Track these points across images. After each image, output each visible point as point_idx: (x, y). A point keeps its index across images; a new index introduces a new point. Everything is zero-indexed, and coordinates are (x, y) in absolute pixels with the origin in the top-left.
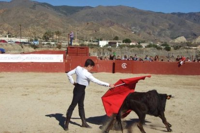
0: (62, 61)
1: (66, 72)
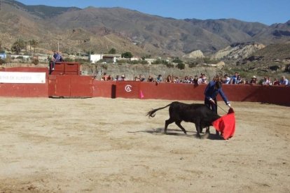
0: (44, 82)
1: (50, 97)
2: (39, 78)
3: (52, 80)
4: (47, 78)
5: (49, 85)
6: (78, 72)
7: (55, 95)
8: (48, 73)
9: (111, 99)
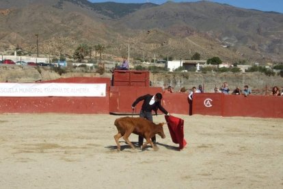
0: (104, 95)
1: (111, 114)
2: (98, 90)
3: (114, 92)
4: (108, 90)
5: (110, 99)
6: (147, 82)
7: (117, 111)
8: (110, 84)
9: (188, 116)
